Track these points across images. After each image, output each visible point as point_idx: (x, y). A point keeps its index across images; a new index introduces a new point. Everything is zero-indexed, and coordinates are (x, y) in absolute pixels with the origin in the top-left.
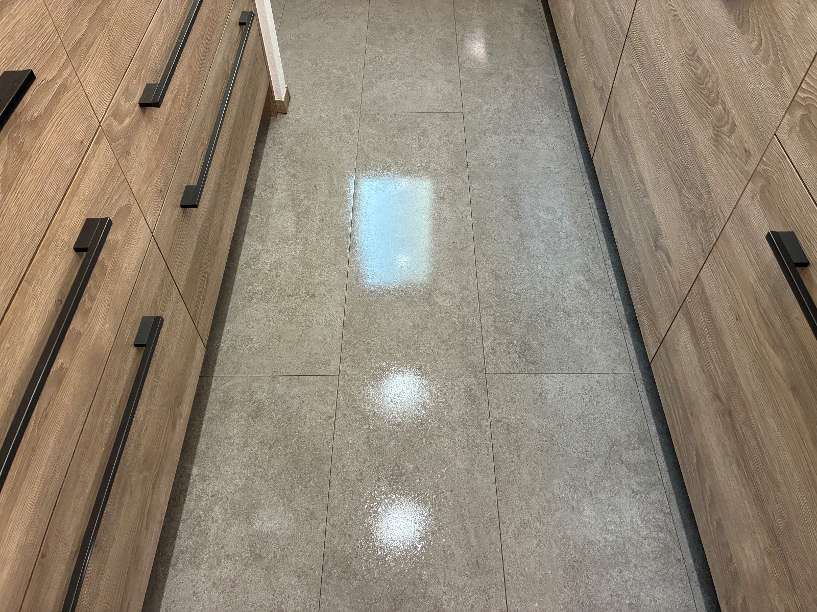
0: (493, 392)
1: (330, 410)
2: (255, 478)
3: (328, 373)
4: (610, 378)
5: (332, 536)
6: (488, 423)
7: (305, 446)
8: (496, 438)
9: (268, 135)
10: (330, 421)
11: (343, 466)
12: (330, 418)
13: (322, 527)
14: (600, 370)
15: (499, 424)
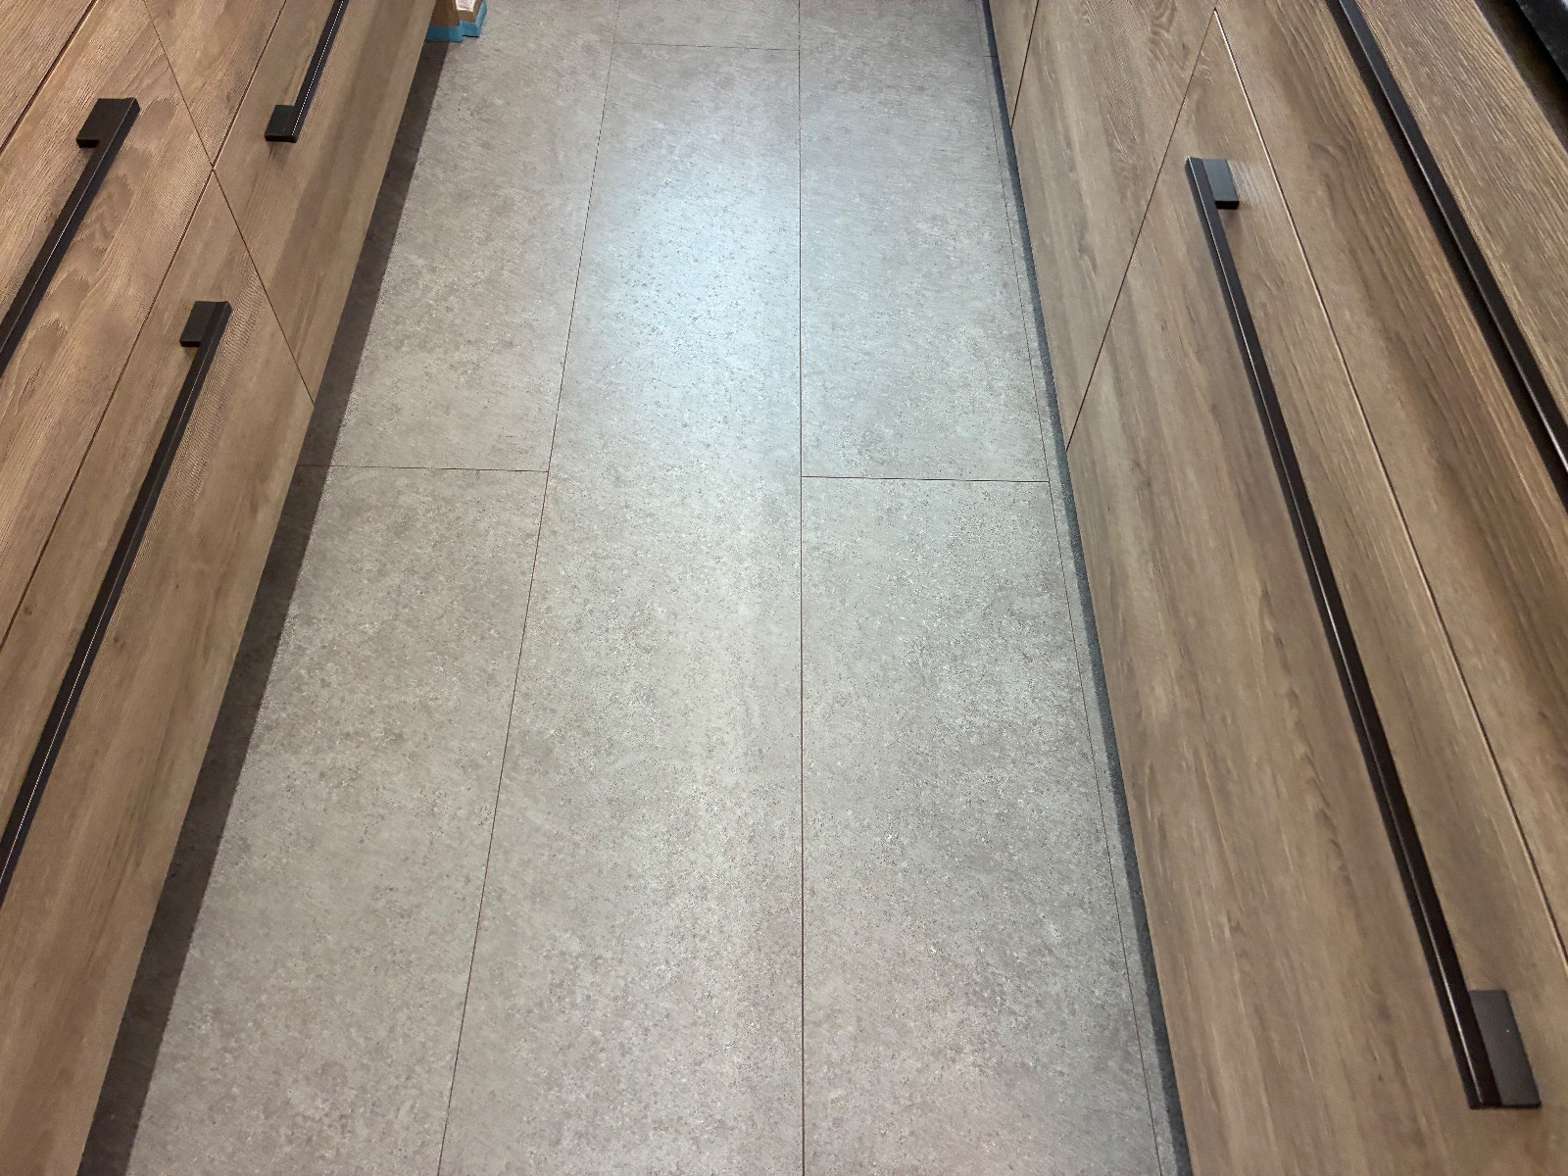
0: (809, 505)
1: (531, 524)
2: (397, 623)
3: (530, 467)
4: (1009, 488)
5: (523, 711)
6: (796, 551)
7: (484, 578)
8: (808, 575)
9: (443, 72)
10: (529, 541)
11: (549, 609)
12: (529, 536)
13: (507, 697)
14: (994, 476)
15: (816, 554)
